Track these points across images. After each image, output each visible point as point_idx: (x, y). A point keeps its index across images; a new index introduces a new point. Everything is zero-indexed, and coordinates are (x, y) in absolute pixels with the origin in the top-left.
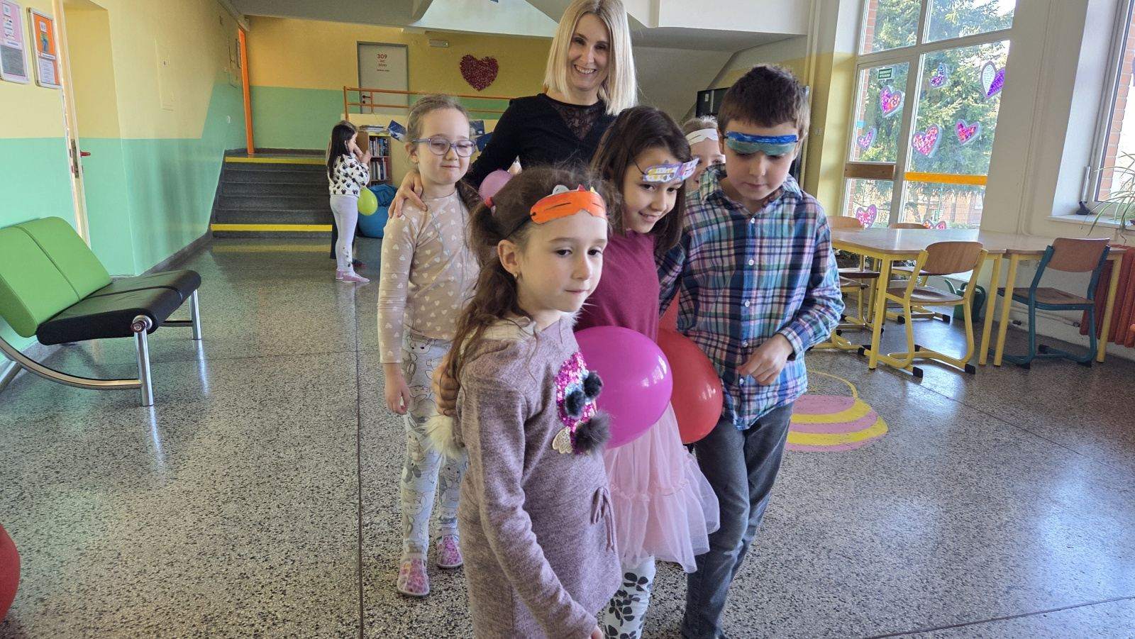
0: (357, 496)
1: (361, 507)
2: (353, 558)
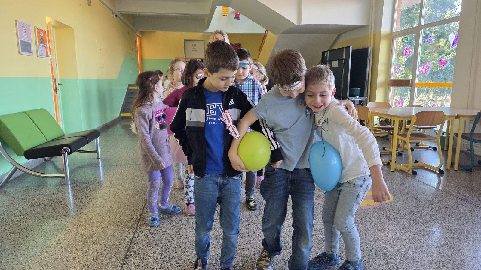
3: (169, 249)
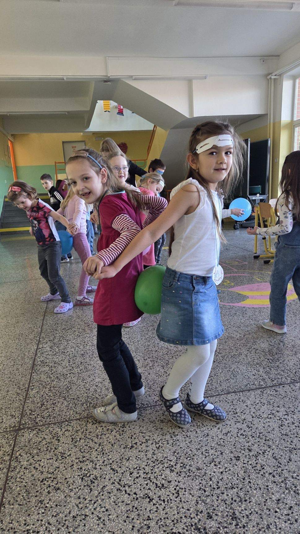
0: (38, 337)
1: (39, 341)
2: (31, 362)
3: (76, 356)
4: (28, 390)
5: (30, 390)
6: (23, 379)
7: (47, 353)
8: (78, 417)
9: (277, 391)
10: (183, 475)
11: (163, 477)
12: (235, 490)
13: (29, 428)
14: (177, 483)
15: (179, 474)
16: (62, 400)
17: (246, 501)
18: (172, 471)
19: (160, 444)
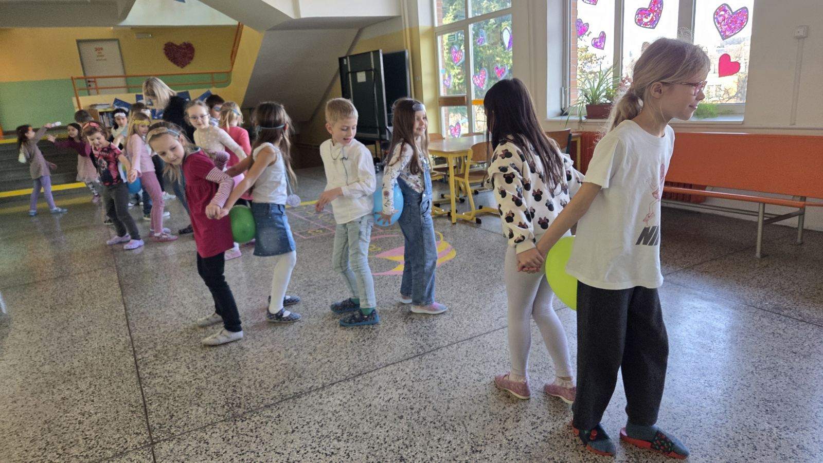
0: (131, 347)
2: (134, 377)
4: (145, 406)
5: (148, 405)
6: (132, 396)
7: (153, 363)
8: (222, 419)
9: (435, 355)
10: (351, 441)
11: (331, 447)
12: (401, 441)
13: (165, 440)
14: (346, 448)
15: (347, 441)
16: (195, 407)
17: (411, 446)
18: (339, 441)
19: (323, 422)
